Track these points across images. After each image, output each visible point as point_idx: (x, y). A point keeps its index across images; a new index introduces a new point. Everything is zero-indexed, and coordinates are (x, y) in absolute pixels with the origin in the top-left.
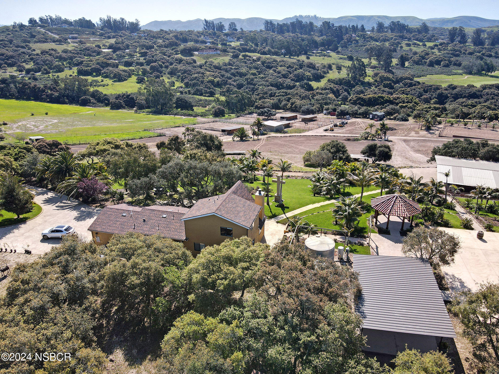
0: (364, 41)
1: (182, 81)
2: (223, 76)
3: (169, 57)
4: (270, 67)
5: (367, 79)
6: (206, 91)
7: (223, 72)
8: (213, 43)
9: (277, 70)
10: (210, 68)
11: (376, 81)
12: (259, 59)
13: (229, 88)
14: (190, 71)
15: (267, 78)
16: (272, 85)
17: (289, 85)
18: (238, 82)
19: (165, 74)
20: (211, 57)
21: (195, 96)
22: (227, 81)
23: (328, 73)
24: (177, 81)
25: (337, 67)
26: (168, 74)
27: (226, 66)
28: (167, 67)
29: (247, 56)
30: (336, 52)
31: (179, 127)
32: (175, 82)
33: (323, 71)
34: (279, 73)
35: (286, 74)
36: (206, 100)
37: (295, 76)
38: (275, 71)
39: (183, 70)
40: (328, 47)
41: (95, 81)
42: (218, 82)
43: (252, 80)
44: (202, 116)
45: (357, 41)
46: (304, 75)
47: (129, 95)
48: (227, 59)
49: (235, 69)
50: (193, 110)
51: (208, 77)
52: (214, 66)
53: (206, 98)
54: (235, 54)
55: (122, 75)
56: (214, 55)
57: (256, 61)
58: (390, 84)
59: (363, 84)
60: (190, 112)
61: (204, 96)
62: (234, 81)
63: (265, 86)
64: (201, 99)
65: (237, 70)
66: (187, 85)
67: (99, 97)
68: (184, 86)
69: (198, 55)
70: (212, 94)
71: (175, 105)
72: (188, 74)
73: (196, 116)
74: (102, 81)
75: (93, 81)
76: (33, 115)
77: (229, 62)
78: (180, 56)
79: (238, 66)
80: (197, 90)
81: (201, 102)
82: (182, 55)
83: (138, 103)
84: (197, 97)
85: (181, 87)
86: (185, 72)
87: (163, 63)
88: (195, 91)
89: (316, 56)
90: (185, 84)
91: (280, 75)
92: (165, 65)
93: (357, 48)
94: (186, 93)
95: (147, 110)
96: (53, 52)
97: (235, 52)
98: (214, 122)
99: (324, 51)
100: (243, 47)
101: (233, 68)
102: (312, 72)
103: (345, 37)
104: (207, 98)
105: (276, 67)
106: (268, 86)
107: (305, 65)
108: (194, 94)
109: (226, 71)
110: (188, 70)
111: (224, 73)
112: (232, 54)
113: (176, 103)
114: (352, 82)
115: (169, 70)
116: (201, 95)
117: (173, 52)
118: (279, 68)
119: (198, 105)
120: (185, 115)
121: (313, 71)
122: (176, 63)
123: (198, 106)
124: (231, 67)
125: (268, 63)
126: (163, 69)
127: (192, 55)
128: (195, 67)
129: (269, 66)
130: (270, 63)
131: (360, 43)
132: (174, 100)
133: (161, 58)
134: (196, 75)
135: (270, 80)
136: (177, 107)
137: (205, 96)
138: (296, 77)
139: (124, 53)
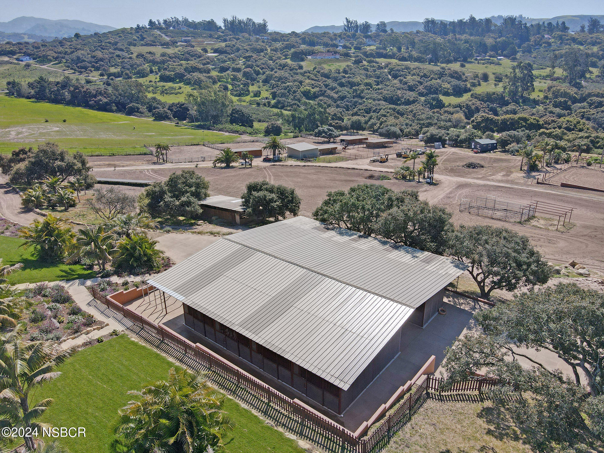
0: (561, 43)
2: (326, 86)
4: (395, 77)
5: (534, 96)
6: (290, 103)
7: (329, 82)
8: (345, 47)
9: (404, 80)
10: (316, 75)
11: (546, 97)
12: (387, 66)
14: (286, 78)
15: (383, 91)
16: (385, 99)
17: (409, 99)
19: (258, 82)
20: (325, 62)
23: (479, 85)
25: (496, 78)
26: (262, 82)
27: (339, 73)
28: (264, 74)
29: (373, 62)
30: (511, 58)
31: (198, 145)
33: (472, 83)
34: (406, 83)
35: (414, 85)
37: (425, 87)
38: (401, 81)
40: (502, 52)
41: (172, 88)
42: (315, 93)
43: (362, 91)
44: (250, 134)
45: (549, 44)
46: (441, 87)
48: (345, 65)
50: (251, 126)
51: (305, 86)
52: (322, 73)
54: (357, 58)
56: (331, 61)
57: (382, 68)
58: (566, 102)
59: (526, 101)
60: (244, 129)
62: (337, 93)
63: (374, 100)
65: (350, 79)
66: (274, 95)
67: (150, 105)
69: (309, 60)
71: (229, 119)
74: (180, 88)
75: (170, 87)
76: (47, 121)
77: (345, 68)
78: (289, 61)
79: (354, 74)
82: (291, 60)
83: (190, 114)
84: (275, 110)
85: (266, 98)
86: (280, 79)
87: (262, 69)
88: (275, 103)
89: (478, 63)
91: (405, 86)
93: (547, 53)
94: (265, 105)
95: (196, 123)
96: (149, 55)
97: (358, 56)
98: (253, 141)
99: (493, 57)
100: (378, 51)
101: (347, 76)
102: (452, 83)
103: (532, 39)
105: (405, 76)
106: (379, 100)
107: (446, 74)
108: (273, 107)
109: (335, 79)
112: (354, 59)
113: (231, 116)
114: (506, 99)
115: (263, 77)
117: (281, 56)
118: (409, 77)
121: (455, 82)
122: (279, 69)
124: (344, 74)
126: (260, 76)
127: (303, 60)
128: (296, 74)
129: (396, 74)
130: (399, 71)
131: (554, 46)
135: (385, 92)
136: (232, 122)
138: (427, 90)
139: (226, 57)
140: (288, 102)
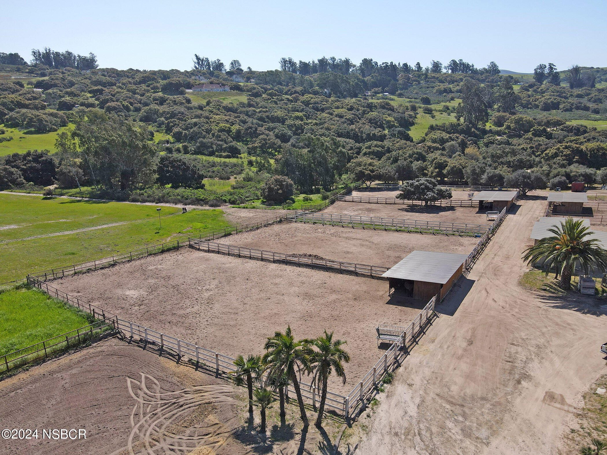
1: (168, 130)
2: (244, 122)
3: (142, 95)
5: (488, 126)
6: (221, 146)
7: (243, 117)
9: (335, 113)
10: (219, 109)
11: (508, 127)
13: (265, 140)
14: (183, 113)
18: (277, 131)
20: (216, 95)
21: (199, 156)
22: (256, 129)
23: (416, 117)
24: (158, 131)
26: (141, 120)
27: (245, 107)
28: (137, 110)
30: (396, 95)
31: (176, 248)
32: (155, 134)
33: (409, 115)
34: (341, 117)
36: (225, 165)
38: (331, 114)
39: (168, 113)
42: (238, 132)
44: (233, 203)
46: (384, 119)
47: (41, 156)
48: (244, 99)
49: (260, 112)
50: (202, 187)
51: (218, 123)
52: (224, 107)
53: (223, 160)
54: (255, 91)
55: (46, 121)
56: (220, 94)
58: (544, 130)
60: (200, 193)
61: (217, 156)
64: (214, 163)
65: (267, 114)
66: (178, 137)
68: (172, 140)
69: (192, 94)
70: (234, 152)
71: (156, 176)
72: (179, 119)
73: (218, 202)
77: (249, 102)
78: (161, 94)
79: (266, 108)
80: (203, 145)
81: (215, 169)
82: (164, 93)
83: (62, 173)
84: (204, 158)
85: (168, 142)
86: (173, 115)
87: (131, 104)
88: (198, 148)
90: (174, 136)
91: (343, 120)
92: (135, 107)
94: (178, 150)
95: (84, 189)
98: (280, 222)
101: (258, 110)
102: (394, 116)
104: (227, 160)
105: (330, 109)
108: (196, 153)
109: (248, 115)
110: (179, 113)
111: (246, 117)
113: (160, 170)
115: (142, 113)
116: (212, 154)
117: (149, 88)
118: (338, 111)
119: (210, 174)
120: (185, 201)
121: (395, 114)
122: (155, 103)
123: (211, 177)
124: (254, 109)
125: (315, 103)
126: (132, 112)
127: (182, 93)
128: (189, 108)
129: (317, 107)
132: (155, 166)
133: (127, 97)
134: (194, 120)
135: (333, 126)
136: (162, 181)
137: (221, 156)
139: (61, 91)
140: (219, 145)
